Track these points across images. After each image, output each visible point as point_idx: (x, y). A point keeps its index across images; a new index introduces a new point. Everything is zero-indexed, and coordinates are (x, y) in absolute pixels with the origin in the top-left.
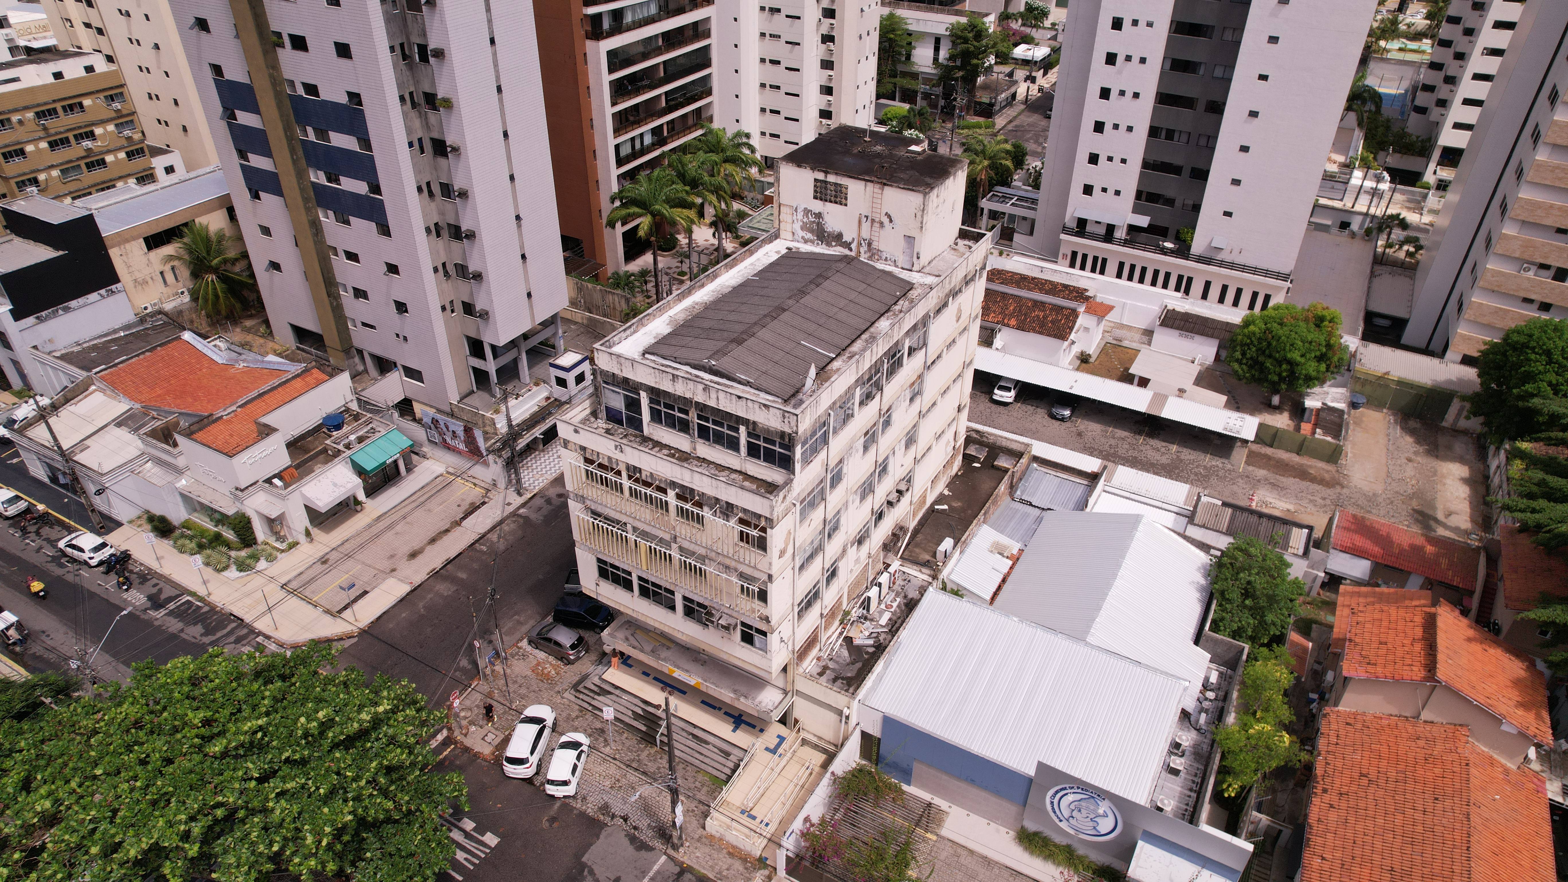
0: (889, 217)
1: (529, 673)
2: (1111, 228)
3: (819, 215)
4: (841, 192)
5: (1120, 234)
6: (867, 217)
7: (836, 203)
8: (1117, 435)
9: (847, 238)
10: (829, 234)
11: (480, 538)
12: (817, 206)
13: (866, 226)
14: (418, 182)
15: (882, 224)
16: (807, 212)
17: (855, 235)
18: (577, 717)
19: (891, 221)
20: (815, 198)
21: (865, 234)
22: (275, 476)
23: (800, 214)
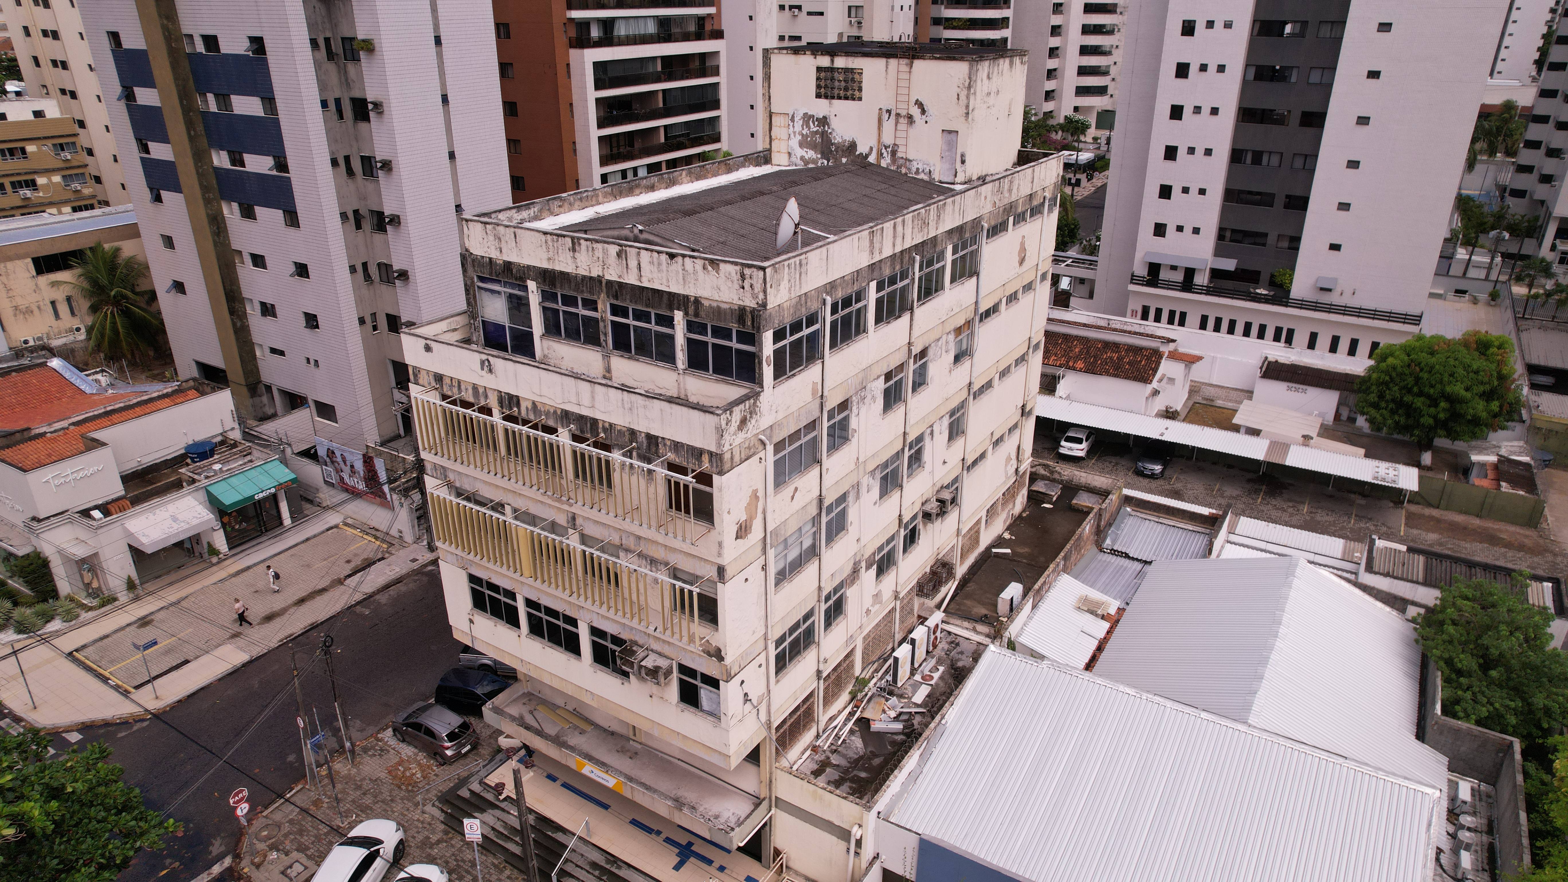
0: (920, 104)
1: (383, 775)
2: (1190, 273)
3: (824, 121)
4: (853, 80)
5: (1202, 279)
7: (846, 98)
8: (1227, 494)
9: (862, 149)
10: (838, 147)
11: (365, 599)
12: (821, 107)
13: (889, 125)
14: (332, 153)
15: (910, 118)
16: (807, 118)
17: (873, 142)
18: (439, 842)
19: (923, 112)
20: (818, 96)
21: (888, 139)
22: (96, 507)
23: (799, 123)
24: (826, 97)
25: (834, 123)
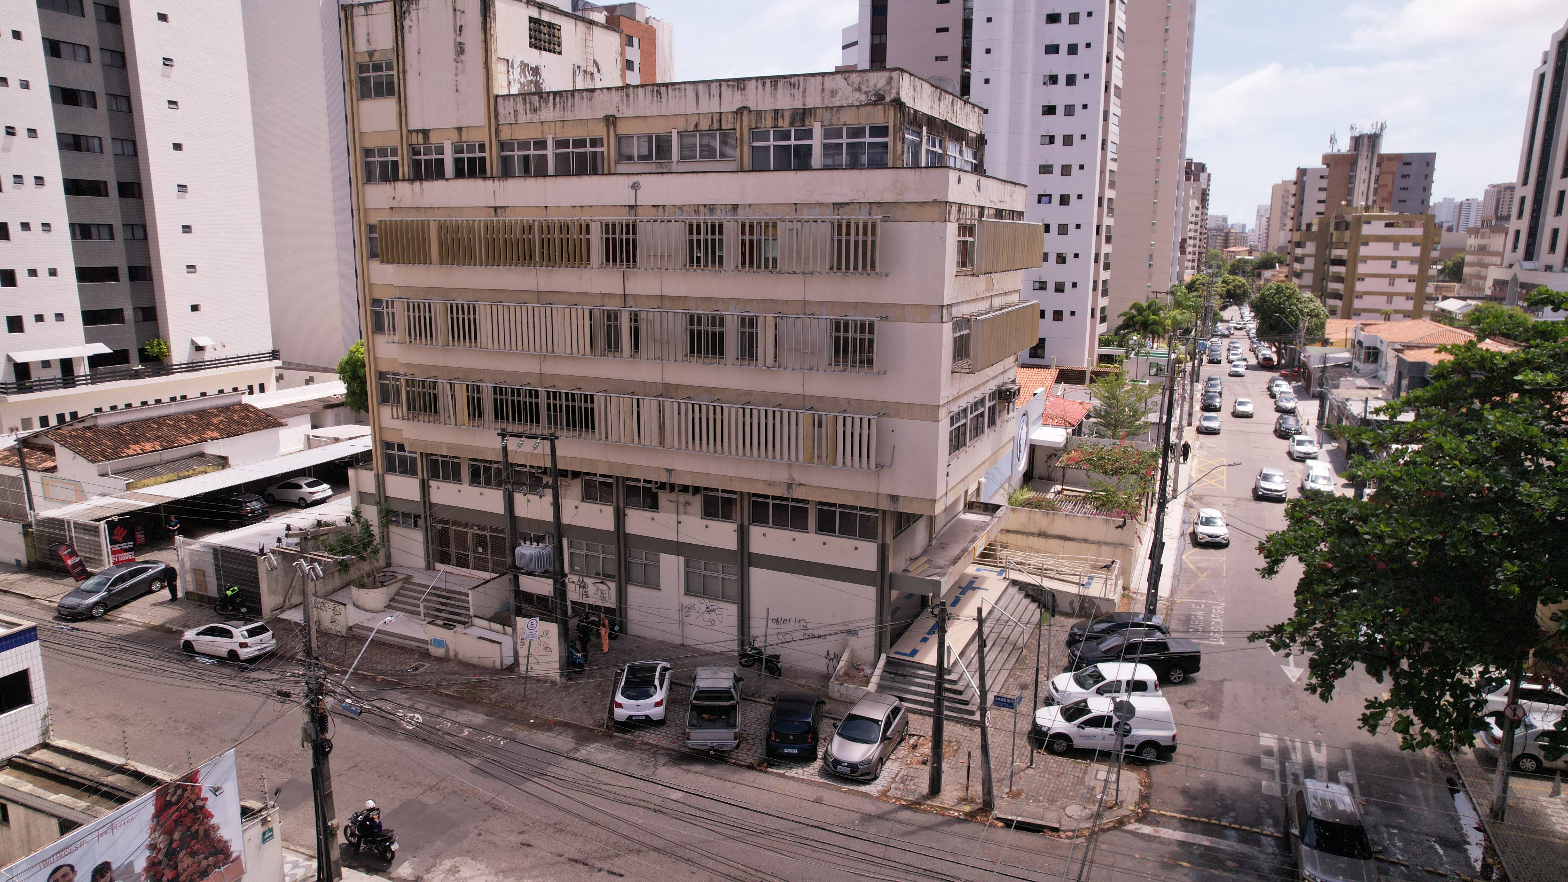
0: (596, 63)
2: (67, 365)
3: (536, 71)
4: (555, 35)
5: (83, 369)
6: (579, 66)
7: (550, 51)
13: (579, 80)
16: (524, 66)
19: (599, 71)
20: (531, 45)
23: (517, 71)
24: (536, 47)
25: (544, 72)
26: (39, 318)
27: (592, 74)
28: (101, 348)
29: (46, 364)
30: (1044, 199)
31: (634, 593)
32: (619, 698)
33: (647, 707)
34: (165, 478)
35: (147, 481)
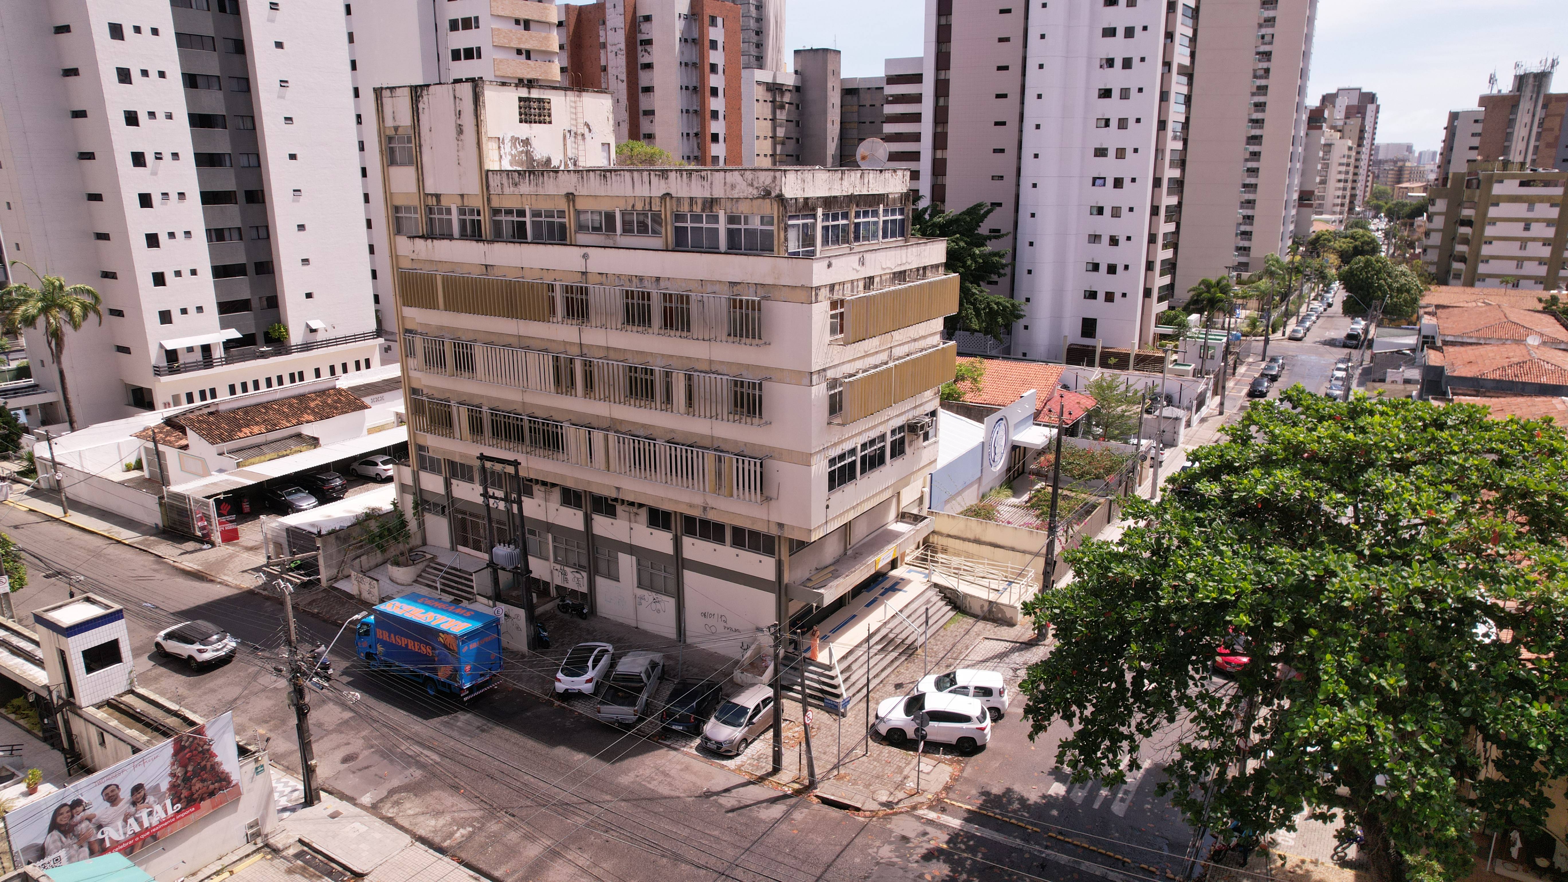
0: (587, 125)
2: (206, 349)
3: (526, 142)
4: (544, 108)
5: (218, 353)
6: (570, 131)
7: (540, 122)
9: (554, 163)
12: (525, 131)
13: (571, 142)
16: (515, 140)
17: (561, 157)
19: (590, 131)
20: (521, 122)
21: (571, 153)
23: (508, 145)
24: (526, 122)
25: (534, 142)
26: (184, 311)
27: (583, 135)
28: (233, 334)
29: (190, 350)
30: (1098, 182)
31: (600, 582)
32: (560, 675)
33: (580, 683)
34: (268, 457)
35: (252, 460)
